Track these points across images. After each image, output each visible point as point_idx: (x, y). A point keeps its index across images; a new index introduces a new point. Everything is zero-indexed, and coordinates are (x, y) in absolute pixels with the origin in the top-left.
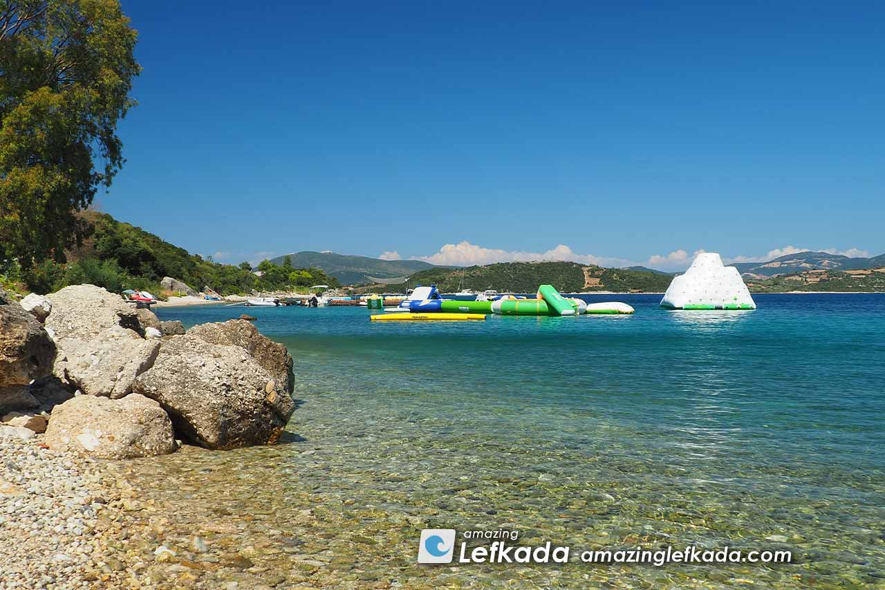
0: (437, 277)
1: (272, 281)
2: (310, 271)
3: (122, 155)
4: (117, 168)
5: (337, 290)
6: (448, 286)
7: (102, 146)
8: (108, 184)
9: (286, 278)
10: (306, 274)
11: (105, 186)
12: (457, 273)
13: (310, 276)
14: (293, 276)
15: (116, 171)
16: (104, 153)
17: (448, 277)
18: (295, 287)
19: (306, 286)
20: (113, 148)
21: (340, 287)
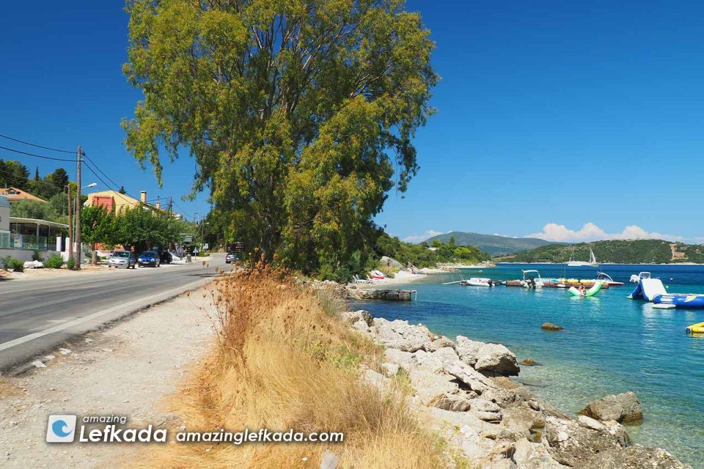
0: (554, 251)
1: (443, 256)
2: (468, 247)
3: (417, 163)
4: (411, 174)
5: (488, 262)
6: (563, 258)
7: (399, 154)
8: (403, 189)
9: (453, 253)
10: (467, 251)
11: (400, 192)
12: (569, 248)
13: (470, 252)
14: (457, 251)
15: (410, 177)
16: (400, 160)
17: (562, 251)
18: (460, 260)
19: (467, 259)
20: (409, 156)
21: (490, 260)
